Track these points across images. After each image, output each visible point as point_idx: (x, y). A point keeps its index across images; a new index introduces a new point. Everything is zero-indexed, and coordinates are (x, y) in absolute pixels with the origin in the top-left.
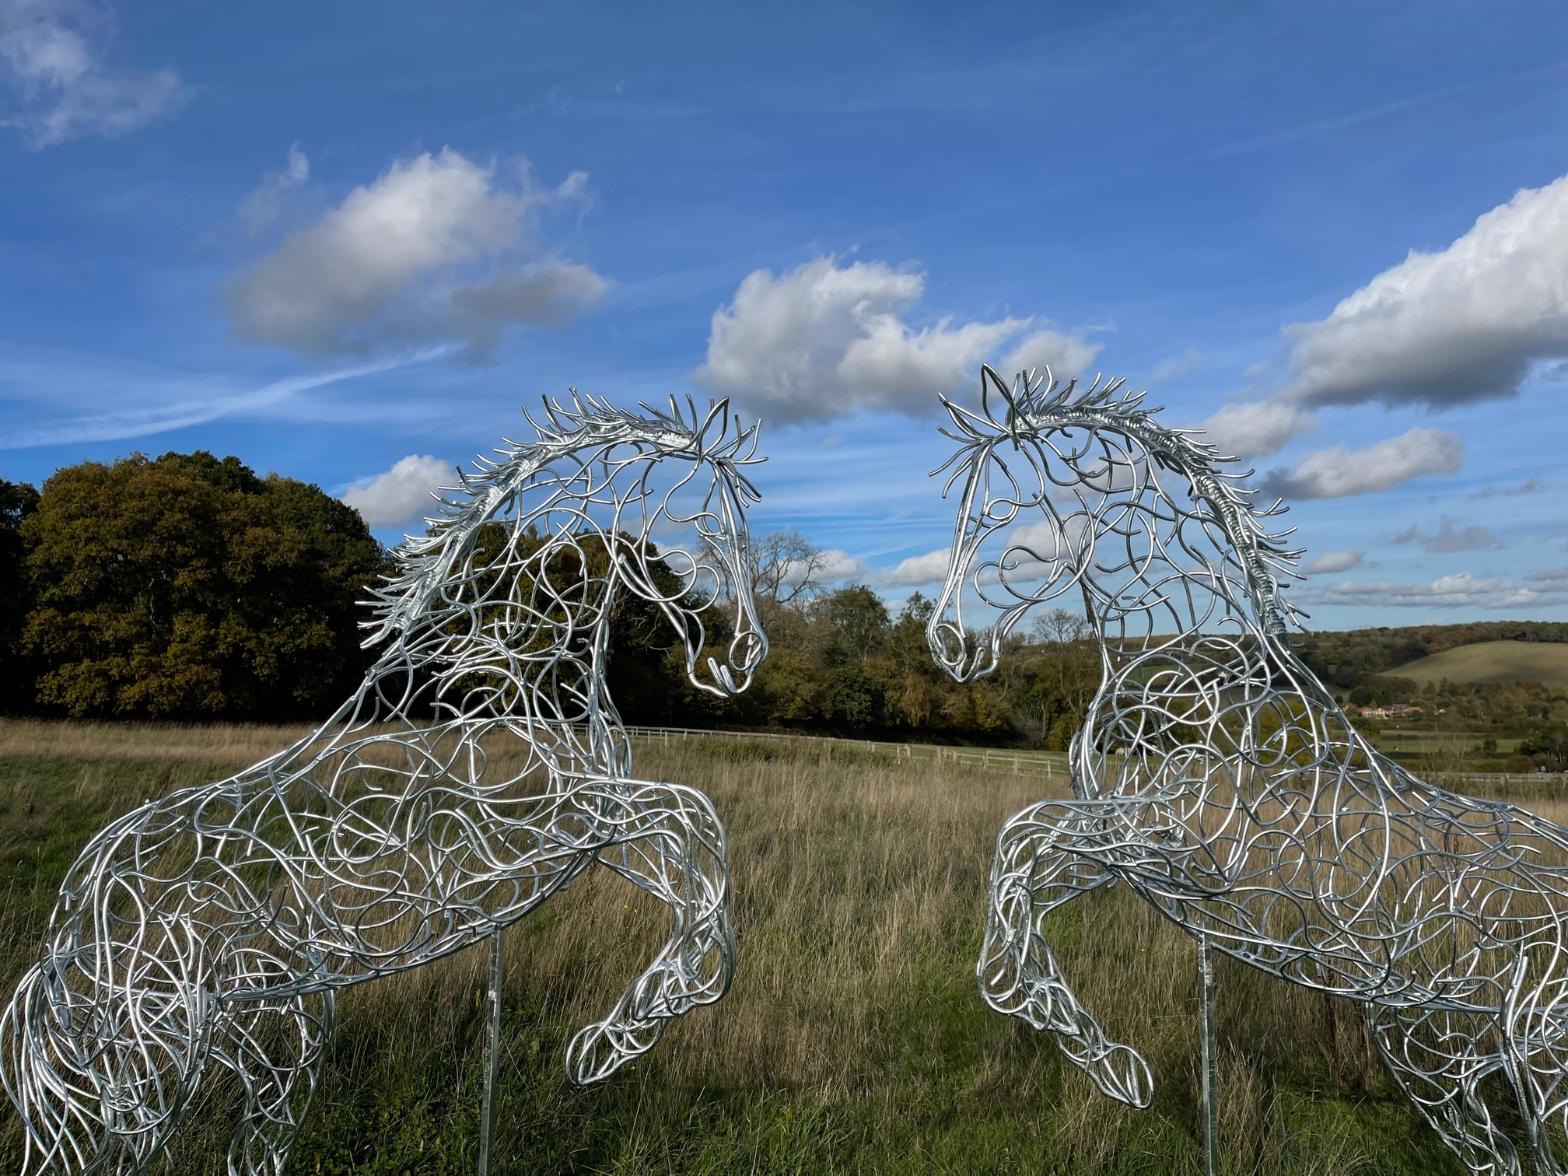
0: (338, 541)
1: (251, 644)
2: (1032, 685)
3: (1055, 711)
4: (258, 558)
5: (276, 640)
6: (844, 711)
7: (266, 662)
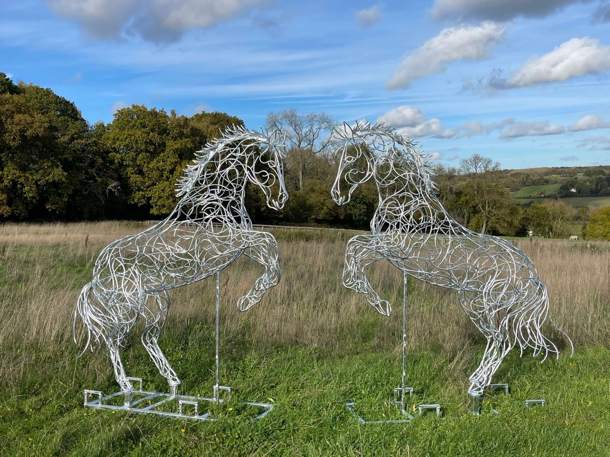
0: (65, 121)
1: (22, 180)
2: (460, 198)
3: (472, 213)
4: (22, 131)
5: (35, 177)
6: (351, 215)
7: (30, 190)
